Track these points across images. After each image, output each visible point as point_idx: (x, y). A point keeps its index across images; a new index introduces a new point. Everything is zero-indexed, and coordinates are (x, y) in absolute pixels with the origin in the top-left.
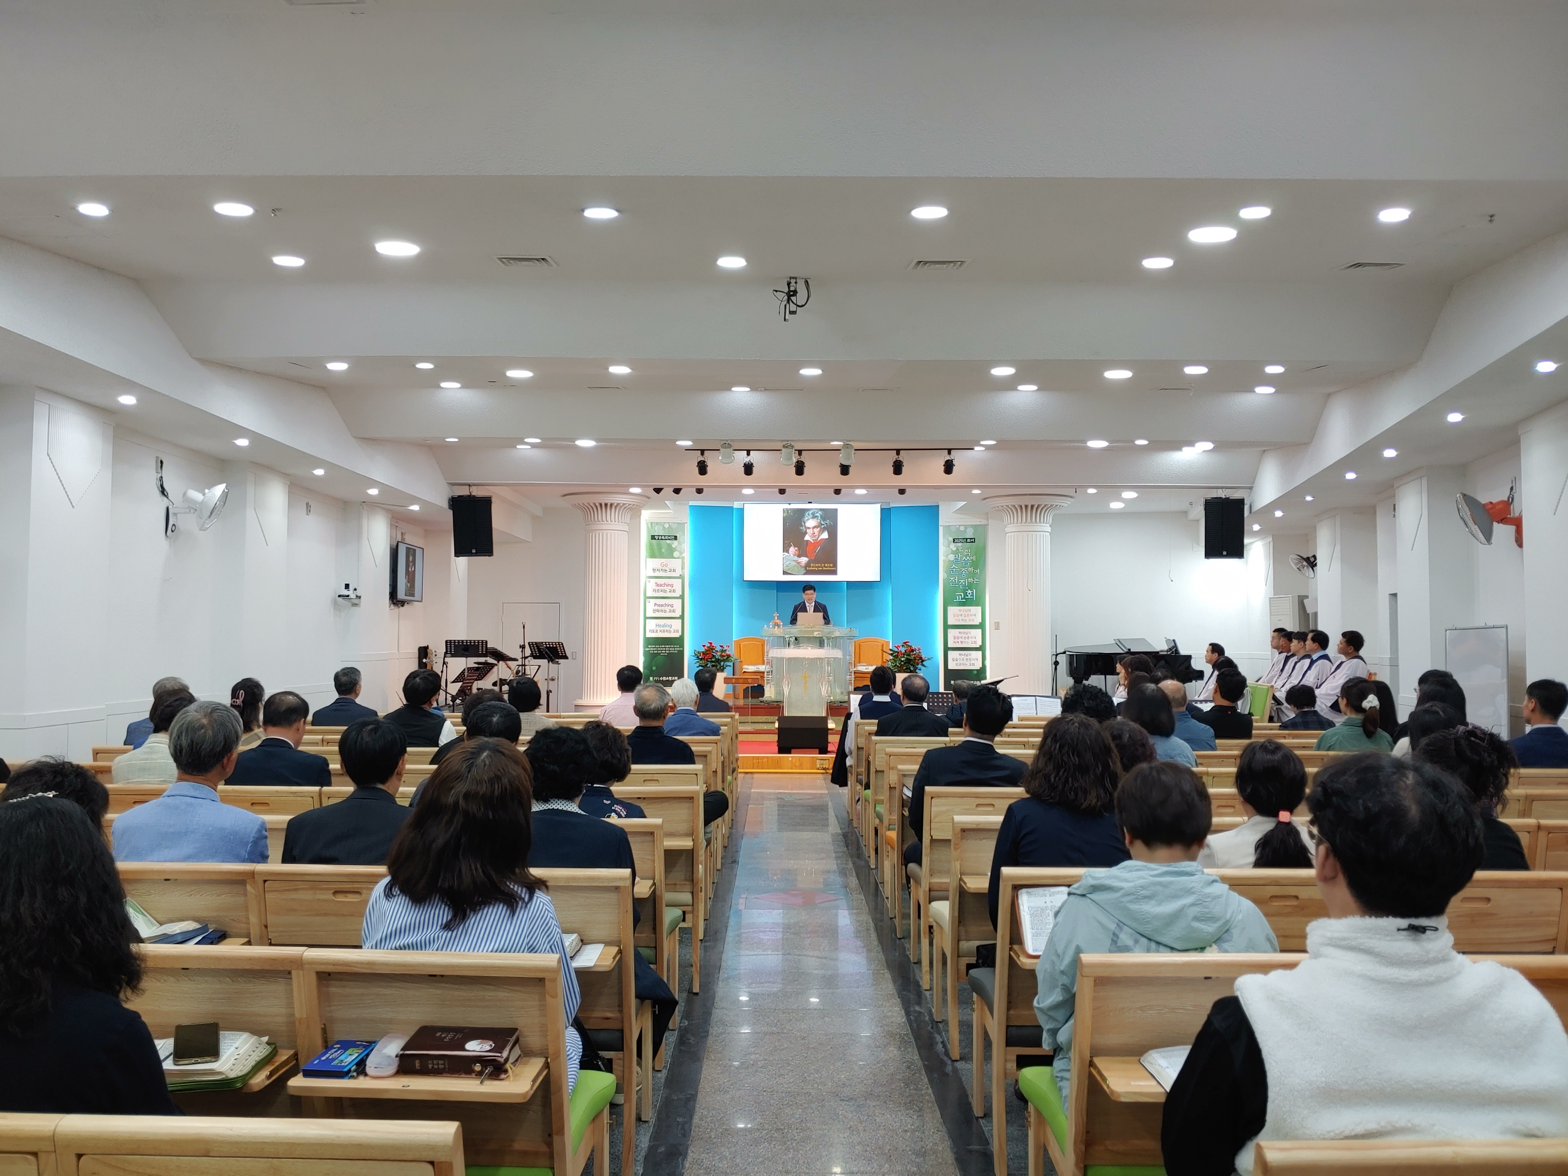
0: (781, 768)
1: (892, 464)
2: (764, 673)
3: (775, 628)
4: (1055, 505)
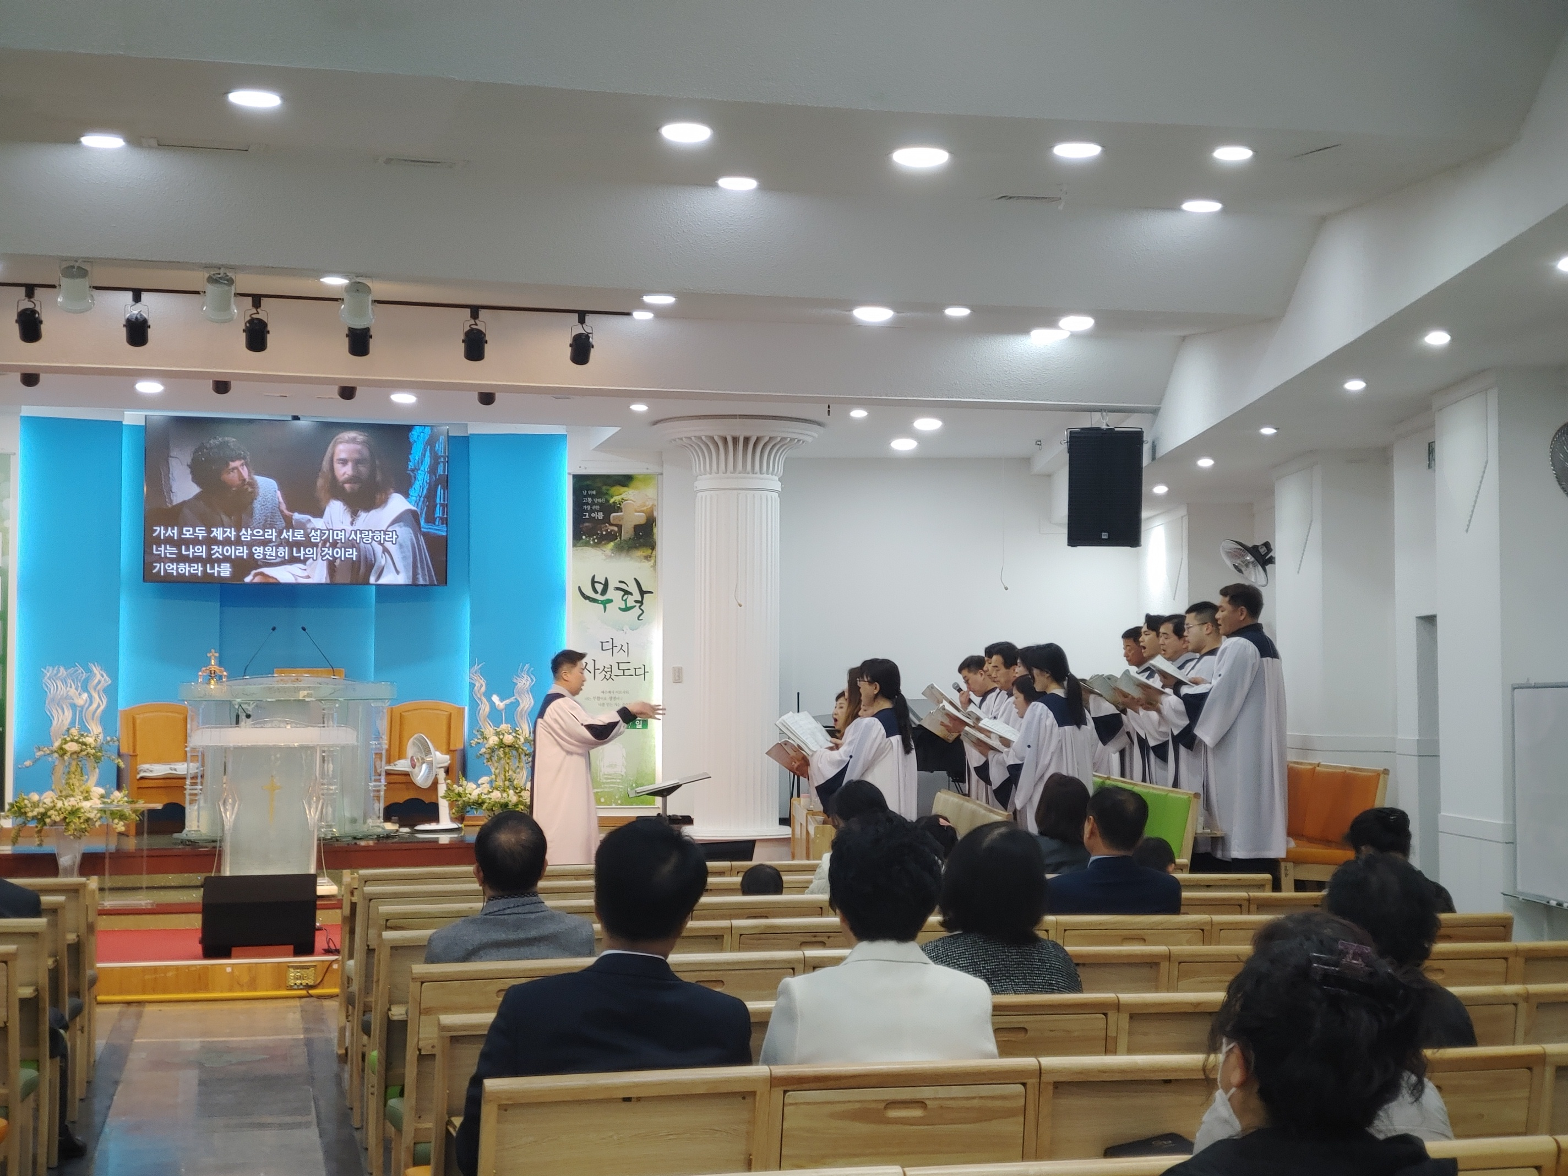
0: (206, 988)
1: (462, 337)
2: (183, 778)
3: (209, 683)
4: (789, 439)
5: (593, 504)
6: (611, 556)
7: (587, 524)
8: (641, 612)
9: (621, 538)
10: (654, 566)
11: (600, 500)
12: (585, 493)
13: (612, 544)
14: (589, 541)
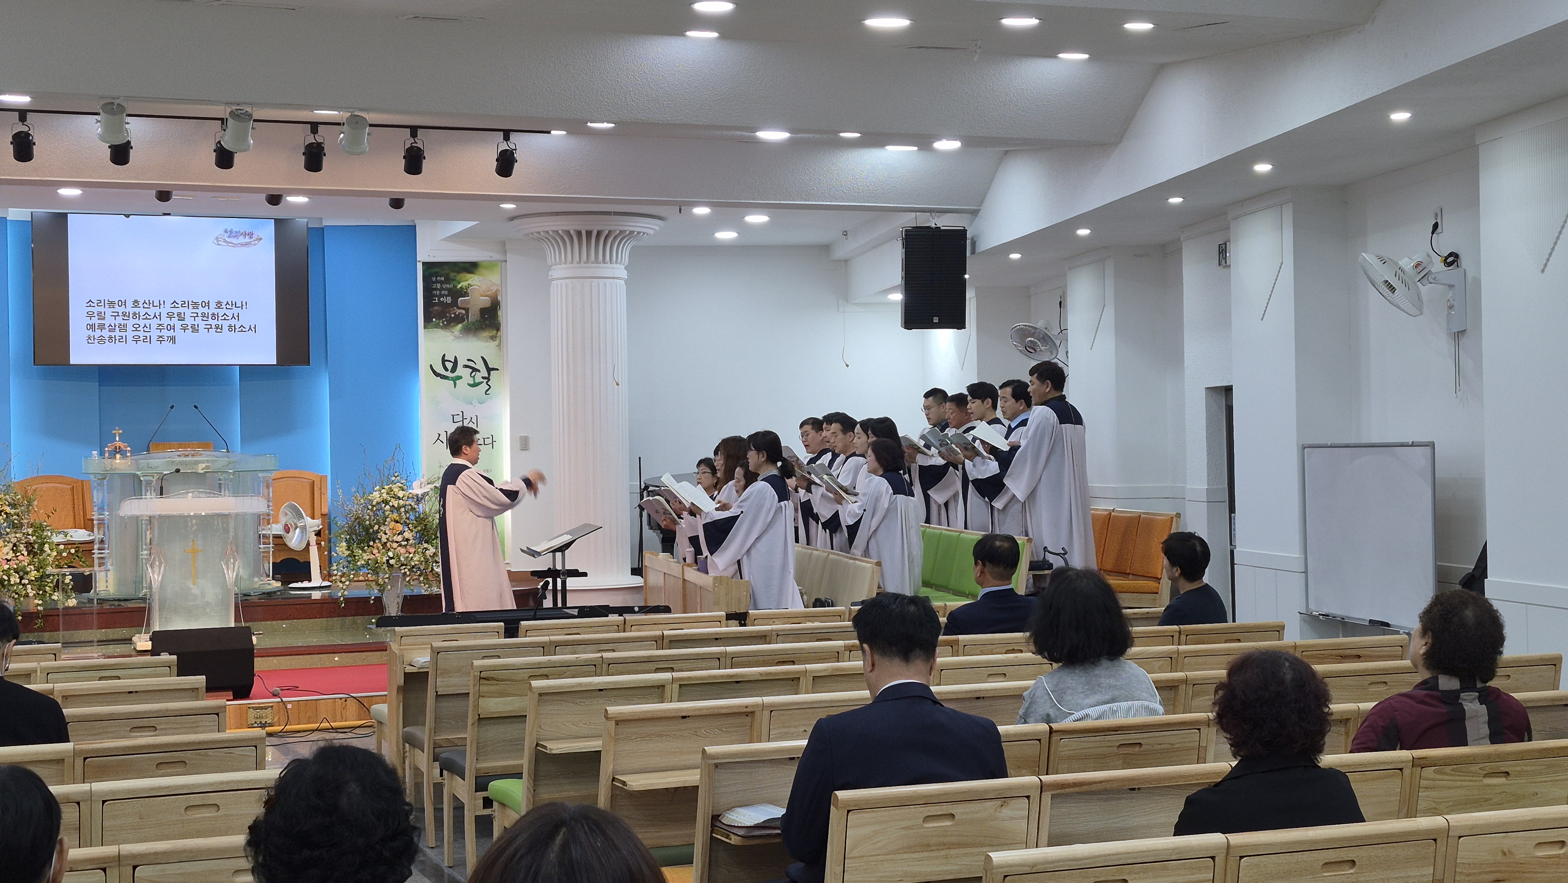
1: (403, 154)
2: (91, 546)
3: (113, 457)
4: (636, 233)
5: (442, 289)
6: (459, 336)
7: (436, 308)
8: (488, 387)
9: (468, 320)
10: (499, 346)
11: (448, 286)
12: (434, 279)
13: (460, 325)
14: (439, 323)
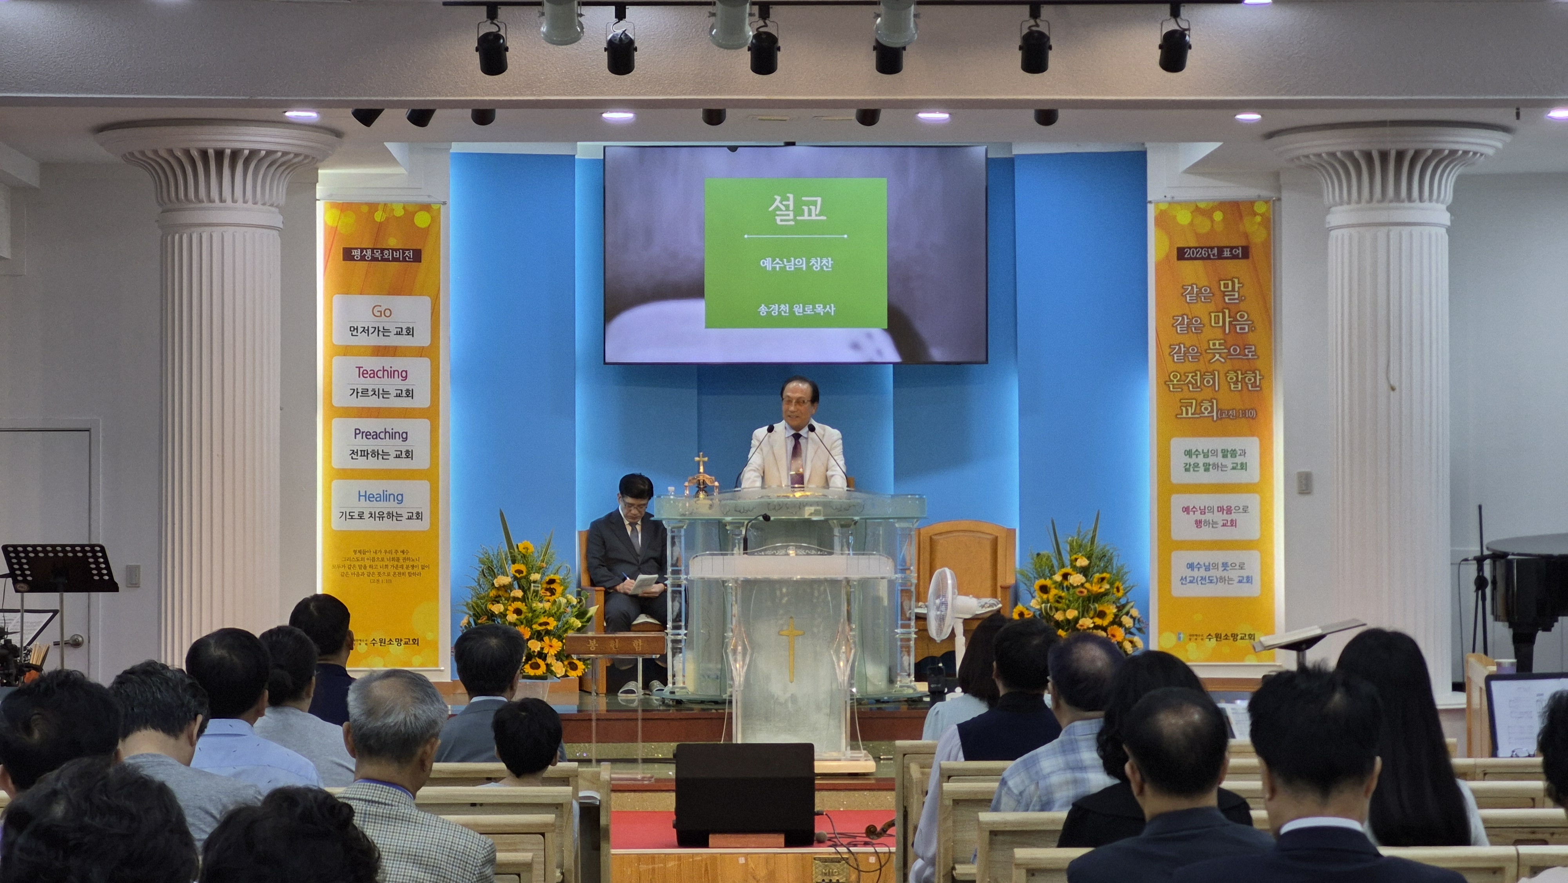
1: (1018, 42)
3: (696, 497)
4: (1460, 152)
